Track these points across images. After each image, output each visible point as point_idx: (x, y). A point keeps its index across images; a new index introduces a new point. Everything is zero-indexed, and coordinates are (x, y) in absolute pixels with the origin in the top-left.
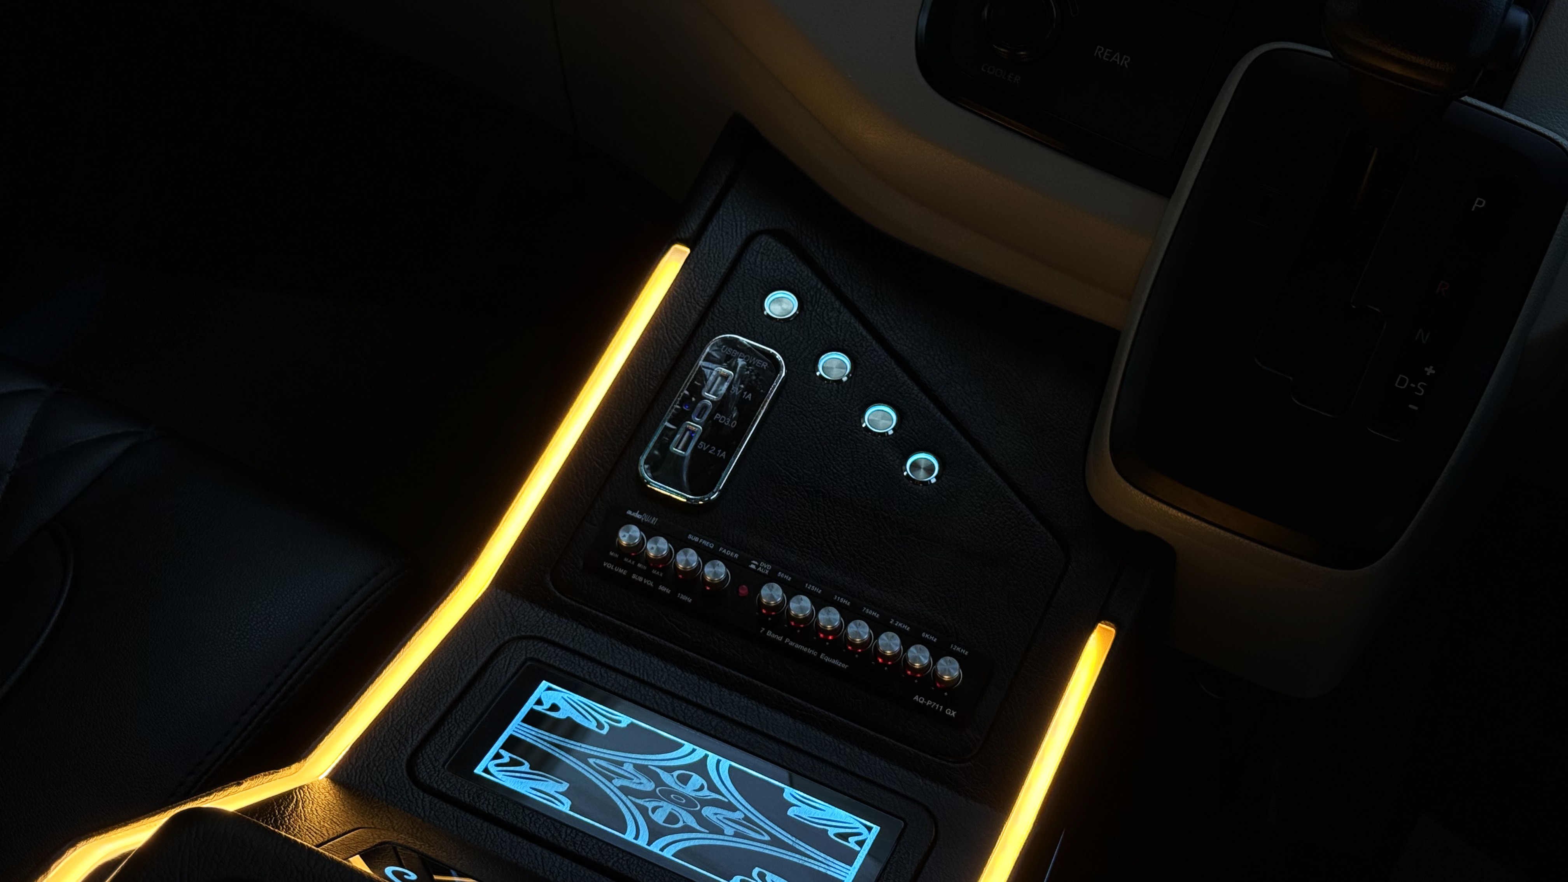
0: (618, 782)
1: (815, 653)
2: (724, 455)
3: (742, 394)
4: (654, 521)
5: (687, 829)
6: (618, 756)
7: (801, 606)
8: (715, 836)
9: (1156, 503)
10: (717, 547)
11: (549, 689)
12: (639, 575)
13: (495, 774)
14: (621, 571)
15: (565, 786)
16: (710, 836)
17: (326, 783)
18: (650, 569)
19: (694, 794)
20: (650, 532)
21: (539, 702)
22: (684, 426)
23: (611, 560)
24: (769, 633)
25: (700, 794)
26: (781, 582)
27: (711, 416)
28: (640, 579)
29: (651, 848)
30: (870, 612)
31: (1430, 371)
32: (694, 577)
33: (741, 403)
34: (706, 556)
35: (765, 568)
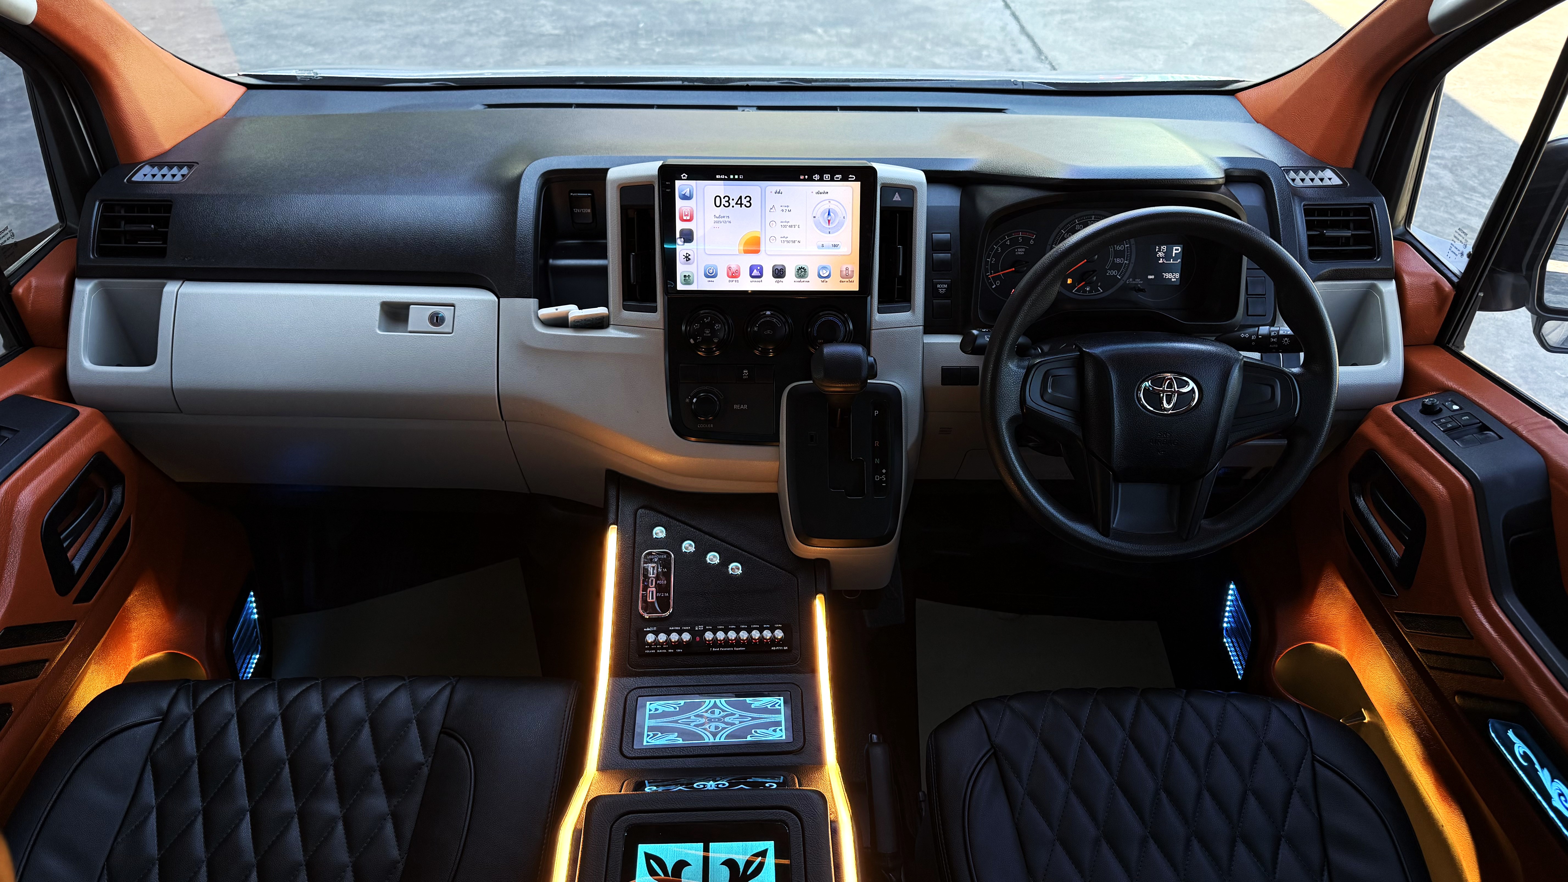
0: (692, 724)
1: (732, 649)
2: (667, 595)
3: (663, 570)
4: (655, 628)
5: (724, 729)
6: (687, 715)
7: (721, 635)
8: (734, 726)
9: (818, 548)
10: (681, 628)
11: (651, 704)
12: (659, 650)
13: (651, 741)
14: (652, 651)
15: (676, 734)
16: (732, 727)
17: (596, 772)
18: (662, 645)
19: (719, 716)
20: (656, 633)
21: (650, 710)
22: (648, 591)
23: (647, 649)
24: (714, 649)
25: (721, 715)
26: (709, 630)
27: (656, 583)
28: (661, 651)
29: (716, 741)
30: (743, 626)
31: (884, 471)
32: (680, 641)
33: (664, 573)
34: (680, 633)
35: (701, 628)
